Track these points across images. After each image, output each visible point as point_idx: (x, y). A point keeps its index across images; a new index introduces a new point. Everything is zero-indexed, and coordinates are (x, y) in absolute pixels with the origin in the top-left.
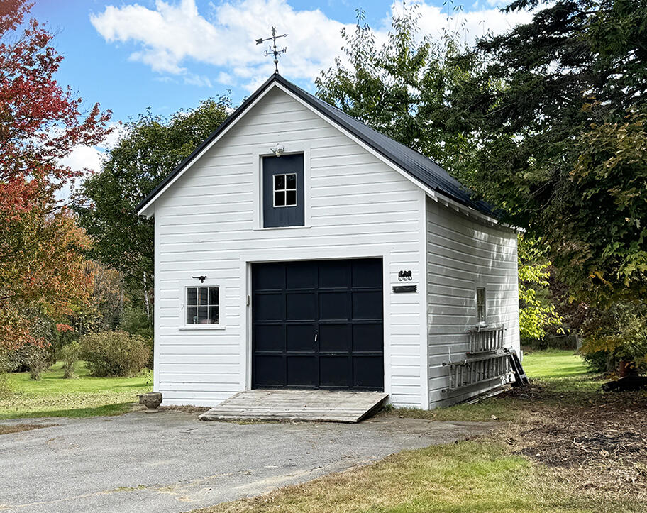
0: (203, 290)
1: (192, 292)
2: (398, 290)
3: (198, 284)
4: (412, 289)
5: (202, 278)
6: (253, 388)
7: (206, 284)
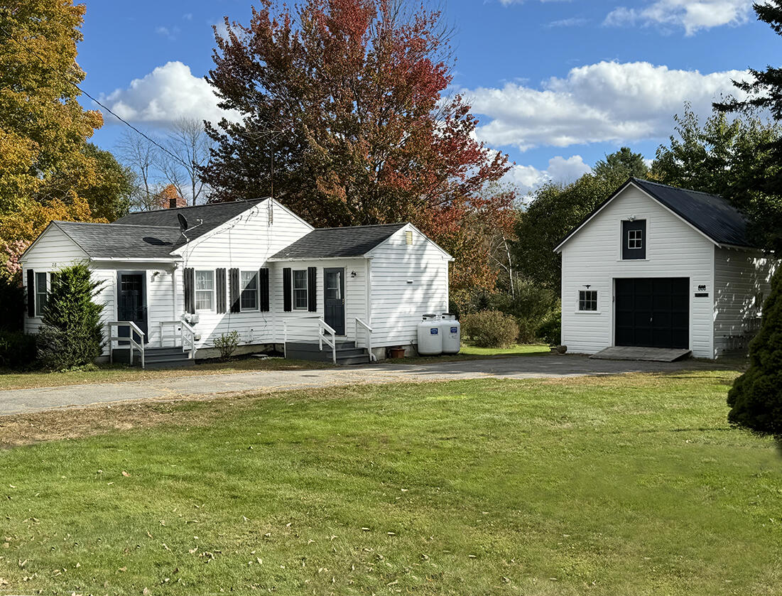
0: (588, 293)
1: (582, 293)
2: (697, 295)
3: (586, 289)
4: (706, 295)
5: (588, 286)
6: (616, 345)
7: (590, 289)
